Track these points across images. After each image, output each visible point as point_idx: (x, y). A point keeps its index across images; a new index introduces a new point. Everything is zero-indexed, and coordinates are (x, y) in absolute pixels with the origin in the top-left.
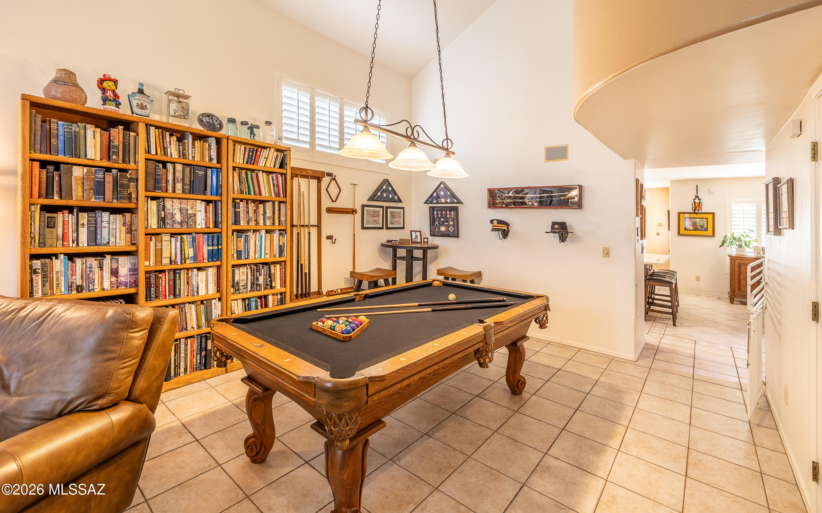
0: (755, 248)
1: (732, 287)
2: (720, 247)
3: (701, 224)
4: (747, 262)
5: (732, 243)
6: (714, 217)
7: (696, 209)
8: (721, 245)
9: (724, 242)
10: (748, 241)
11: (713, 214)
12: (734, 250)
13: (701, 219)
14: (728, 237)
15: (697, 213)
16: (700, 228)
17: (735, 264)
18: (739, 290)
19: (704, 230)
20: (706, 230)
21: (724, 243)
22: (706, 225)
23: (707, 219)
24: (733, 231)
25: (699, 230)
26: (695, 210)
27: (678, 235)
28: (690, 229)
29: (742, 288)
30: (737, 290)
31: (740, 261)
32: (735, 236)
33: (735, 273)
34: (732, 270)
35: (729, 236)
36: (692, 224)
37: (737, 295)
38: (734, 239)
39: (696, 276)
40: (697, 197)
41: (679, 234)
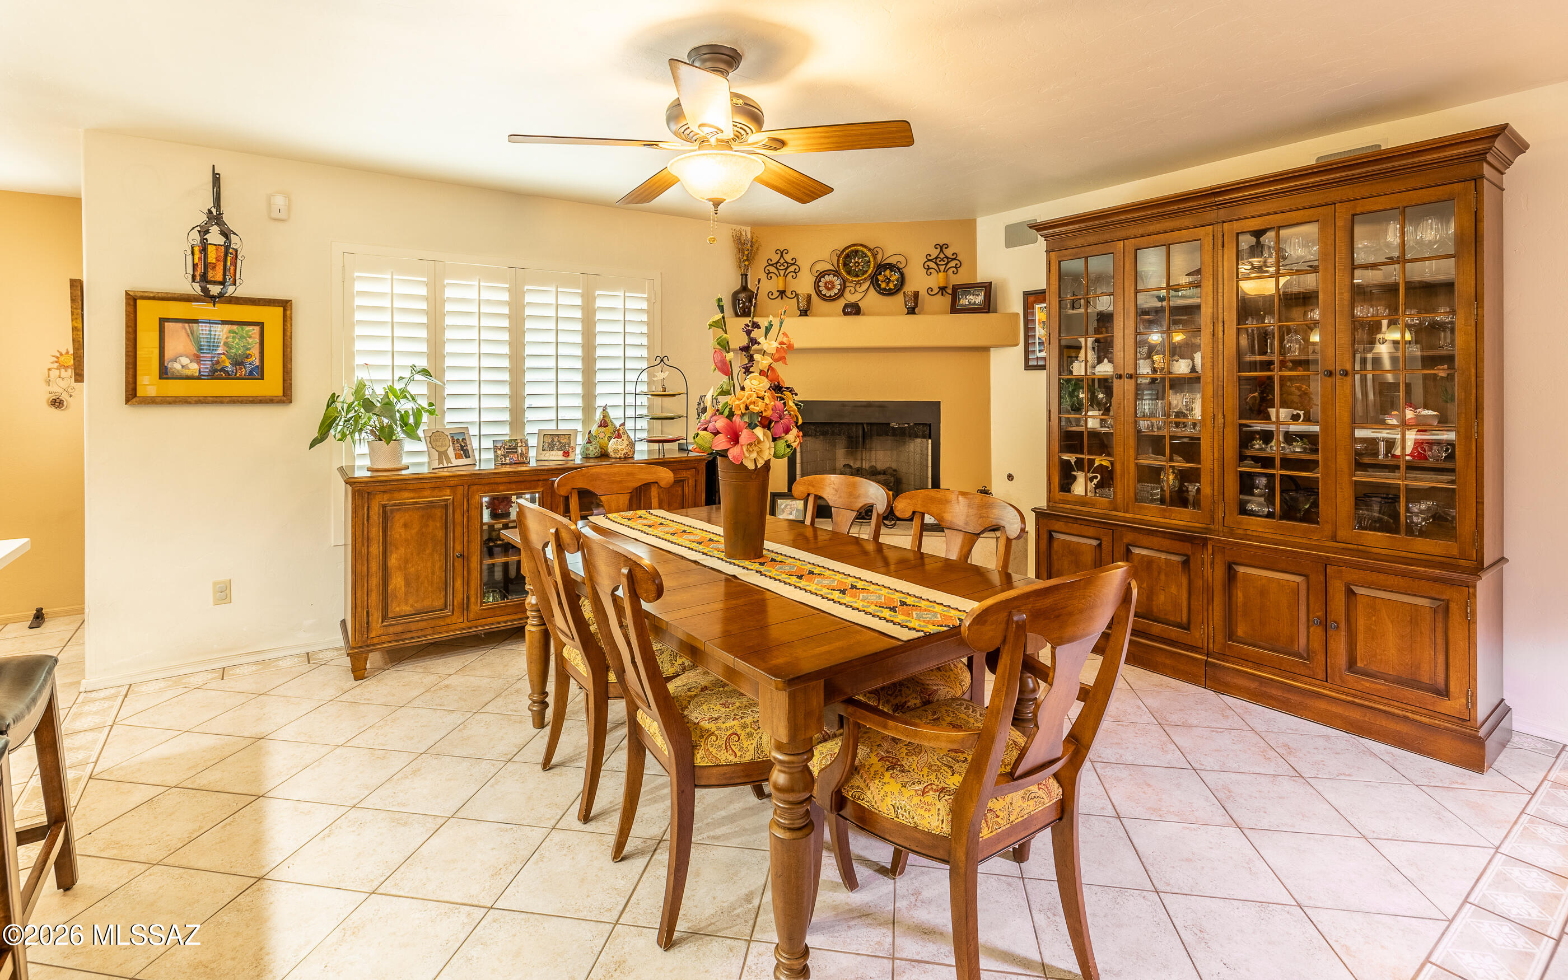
0: (435, 438)
1: (359, 610)
2: (311, 446)
3: (237, 350)
4: (412, 495)
5: (356, 422)
6: (287, 320)
7: (210, 274)
8: (316, 434)
9: (327, 425)
10: (411, 413)
11: (285, 305)
12: (362, 449)
13: (235, 327)
14: (341, 399)
15: (213, 299)
16: (229, 368)
17: (371, 513)
18: (384, 618)
19: (250, 376)
20: (258, 373)
21: (330, 427)
22: (255, 352)
23: (261, 325)
24: (360, 374)
25: (228, 377)
26: (204, 278)
27: (127, 401)
28: (188, 373)
29: (394, 605)
30: (376, 616)
31: (386, 496)
32: (368, 393)
33: (371, 549)
34: (359, 540)
35: (346, 396)
36: (193, 350)
37: (375, 641)
38: (368, 405)
39: (215, 584)
40: (215, 217)
41: (132, 394)
